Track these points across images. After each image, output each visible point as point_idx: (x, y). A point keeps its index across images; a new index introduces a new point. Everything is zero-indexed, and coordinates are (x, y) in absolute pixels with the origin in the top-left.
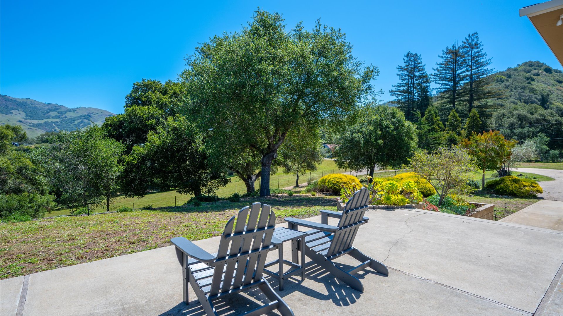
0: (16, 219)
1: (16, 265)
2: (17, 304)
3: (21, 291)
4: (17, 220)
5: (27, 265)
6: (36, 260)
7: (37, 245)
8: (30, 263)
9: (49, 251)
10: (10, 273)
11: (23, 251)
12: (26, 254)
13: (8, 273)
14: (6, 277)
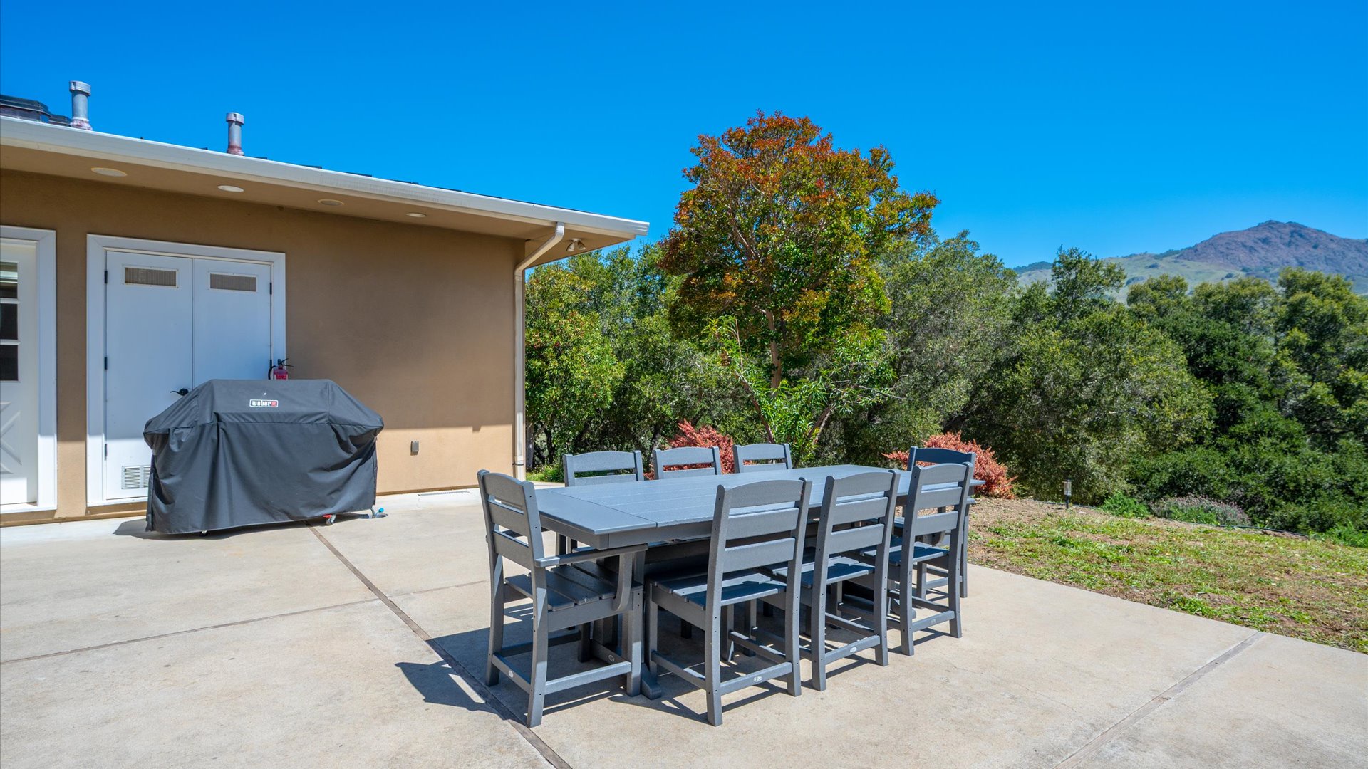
0: (1343, 537)
1: (1263, 612)
2: (1208, 662)
3: (1232, 647)
4: (1345, 540)
5: (1285, 619)
6: (1307, 618)
7: (1337, 595)
8: (1292, 618)
9: (1351, 613)
10: (1245, 619)
11: (1300, 597)
12: (1302, 603)
13: (1242, 618)
14: (1236, 623)
